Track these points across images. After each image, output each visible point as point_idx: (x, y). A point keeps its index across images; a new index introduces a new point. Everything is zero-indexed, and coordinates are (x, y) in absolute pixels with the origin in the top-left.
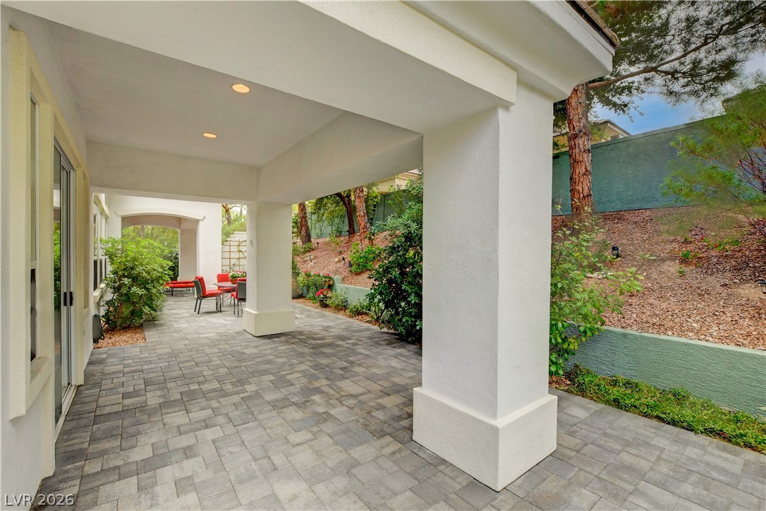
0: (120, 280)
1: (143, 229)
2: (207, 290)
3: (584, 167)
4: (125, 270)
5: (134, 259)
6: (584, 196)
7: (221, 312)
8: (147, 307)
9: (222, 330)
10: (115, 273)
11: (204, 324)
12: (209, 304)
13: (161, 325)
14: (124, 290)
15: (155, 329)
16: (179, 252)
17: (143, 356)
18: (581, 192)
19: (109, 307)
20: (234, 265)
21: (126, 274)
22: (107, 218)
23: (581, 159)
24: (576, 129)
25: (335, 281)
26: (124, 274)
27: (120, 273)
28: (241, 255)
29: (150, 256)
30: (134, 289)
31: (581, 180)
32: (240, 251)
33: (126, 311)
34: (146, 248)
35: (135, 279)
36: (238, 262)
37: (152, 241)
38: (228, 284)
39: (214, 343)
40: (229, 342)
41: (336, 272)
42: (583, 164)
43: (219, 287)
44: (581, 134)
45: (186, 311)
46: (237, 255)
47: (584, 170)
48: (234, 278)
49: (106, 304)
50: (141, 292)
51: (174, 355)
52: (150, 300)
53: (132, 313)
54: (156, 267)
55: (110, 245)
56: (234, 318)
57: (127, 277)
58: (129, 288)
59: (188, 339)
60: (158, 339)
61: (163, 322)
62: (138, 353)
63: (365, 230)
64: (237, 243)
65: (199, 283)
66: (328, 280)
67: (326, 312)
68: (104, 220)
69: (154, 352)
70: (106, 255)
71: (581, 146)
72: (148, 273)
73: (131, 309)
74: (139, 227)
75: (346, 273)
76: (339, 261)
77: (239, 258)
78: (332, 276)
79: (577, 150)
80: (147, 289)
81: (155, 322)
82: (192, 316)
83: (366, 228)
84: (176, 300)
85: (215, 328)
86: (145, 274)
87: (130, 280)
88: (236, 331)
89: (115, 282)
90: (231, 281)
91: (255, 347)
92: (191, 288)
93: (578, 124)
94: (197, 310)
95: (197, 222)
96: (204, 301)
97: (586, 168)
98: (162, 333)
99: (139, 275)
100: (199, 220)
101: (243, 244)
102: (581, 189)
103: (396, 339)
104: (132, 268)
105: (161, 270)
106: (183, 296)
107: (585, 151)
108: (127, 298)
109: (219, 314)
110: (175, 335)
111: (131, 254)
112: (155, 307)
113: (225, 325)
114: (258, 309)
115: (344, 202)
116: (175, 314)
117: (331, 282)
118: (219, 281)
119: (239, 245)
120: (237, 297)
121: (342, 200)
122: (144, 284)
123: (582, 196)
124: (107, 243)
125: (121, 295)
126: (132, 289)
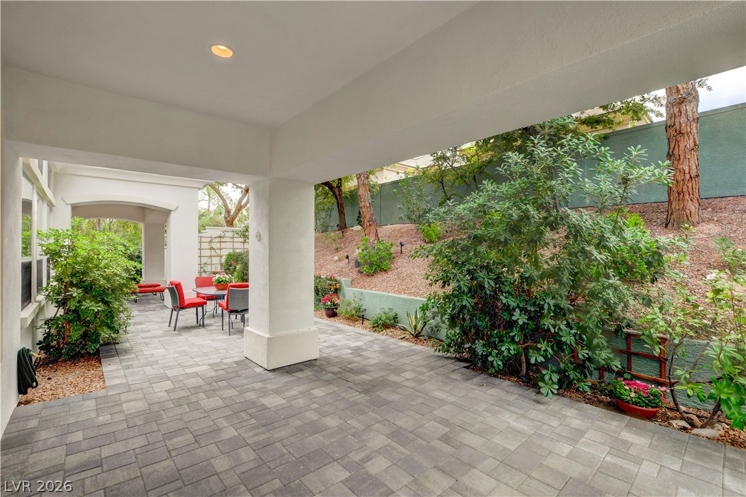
0: (66, 291)
1: (99, 223)
2: (185, 298)
3: (692, 141)
4: (73, 275)
5: (88, 260)
6: (691, 177)
7: (203, 326)
8: (105, 329)
9: (215, 359)
10: (59, 279)
11: (186, 348)
12: (188, 316)
13: (126, 351)
14: (72, 305)
15: (116, 359)
16: (143, 250)
17: (101, 419)
18: (687, 171)
19: (49, 328)
20: (205, 264)
21: (75, 282)
22: (51, 206)
23: (689, 130)
24: (682, 92)
25: (343, 284)
26: (72, 282)
27: (67, 280)
28: (213, 253)
29: (110, 255)
30: (87, 304)
31: (688, 156)
32: (211, 248)
33: (75, 334)
34: (103, 244)
35: (88, 289)
36: (209, 260)
37: (112, 235)
38: (212, 291)
39: (211, 386)
40: (234, 383)
41: (341, 272)
42: (691, 137)
43: (198, 294)
44: (690, 98)
45: (156, 326)
46: (208, 253)
47: (692, 144)
48: (220, 282)
49: (46, 323)
50: (98, 307)
51: (152, 414)
52: (109, 319)
53: (85, 336)
54: (119, 270)
55: (52, 240)
56: (224, 337)
57: (77, 286)
58: (79, 302)
59: (169, 379)
60: (124, 381)
61: (127, 345)
62: (93, 415)
63: (371, 223)
64: (209, 240)
65: (176, 290)
66: (334, 283)
67: (336, 323)
68: (46, 208)
69: (118, 409)
70: (46, 254)
71: (690, 114)
72: (107, 279)
73: (81, 332)
74: (95, 220)
75: (354, 274)
76: (340, 260)
77: (211, 257)
78: (338, 278)
79: (683, 119)
80: (106, 303)
81: (117, 346)
82: (166, 334)
83: (372, 220)
84: (142, 308)
85: (205, 354)
86: (102, 282)
87: (80, 291)
88: (236, 359)
89: (58, 294)
90: (216, 286)
91: (278, 392)
92: (158, 293)
93: (685, 86)
94: (173, 324)
95: (167, 213)
96: (181, 312)
97: (695, 142)
98: (128, 367)
99: (93, 283)
100: (171, 210)
101: (215, 240)
102: (687, 169)
103: (465, 367)
104: (84, 273)
105: (125, 275)
106: (150, 303)
107: (694, 119)
108: (76, 315)
109: (201, 331)
110: (148, 370)
111: (83, 253)
112: (117, 327)
113: (217, 350)
114: (271, 331)
115: (334, 193)
116: (143, 331)
117: (338, 285)
118: (197, 287)
119: (210, 242)
120: (227, 309)
121: (332, 191)
122: (102, 296)
123: (688, 176)
124: (48, 237)
125: (68, 312)
126: (84, 303)
